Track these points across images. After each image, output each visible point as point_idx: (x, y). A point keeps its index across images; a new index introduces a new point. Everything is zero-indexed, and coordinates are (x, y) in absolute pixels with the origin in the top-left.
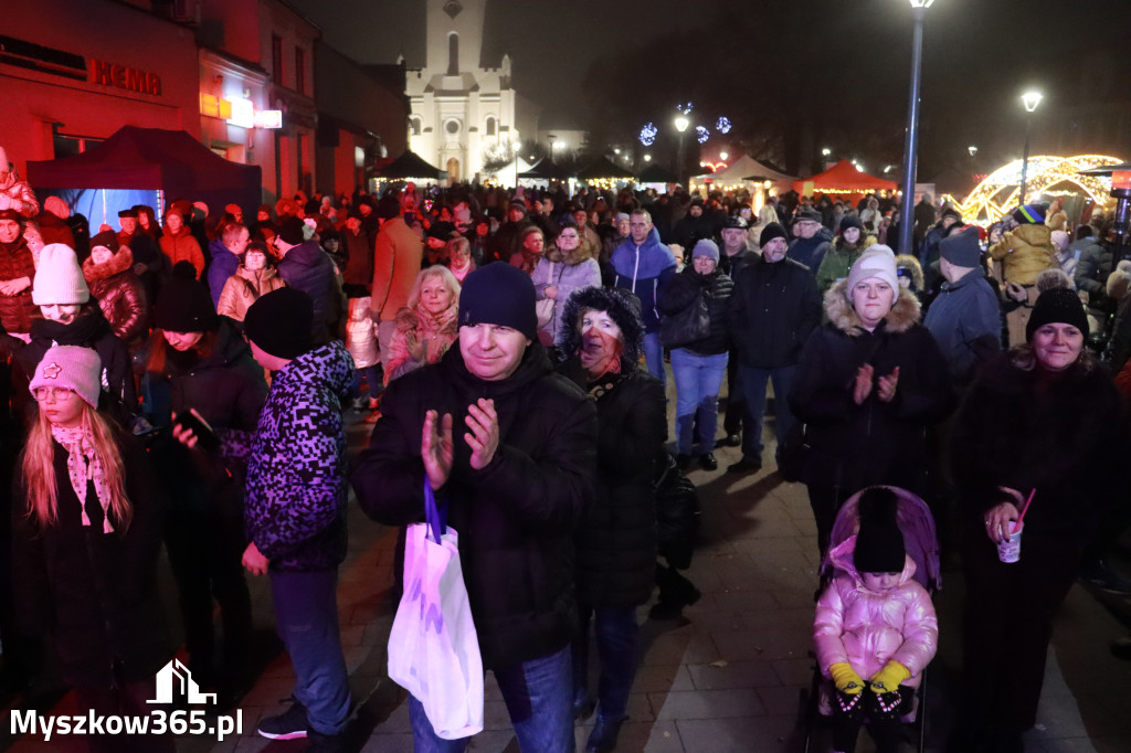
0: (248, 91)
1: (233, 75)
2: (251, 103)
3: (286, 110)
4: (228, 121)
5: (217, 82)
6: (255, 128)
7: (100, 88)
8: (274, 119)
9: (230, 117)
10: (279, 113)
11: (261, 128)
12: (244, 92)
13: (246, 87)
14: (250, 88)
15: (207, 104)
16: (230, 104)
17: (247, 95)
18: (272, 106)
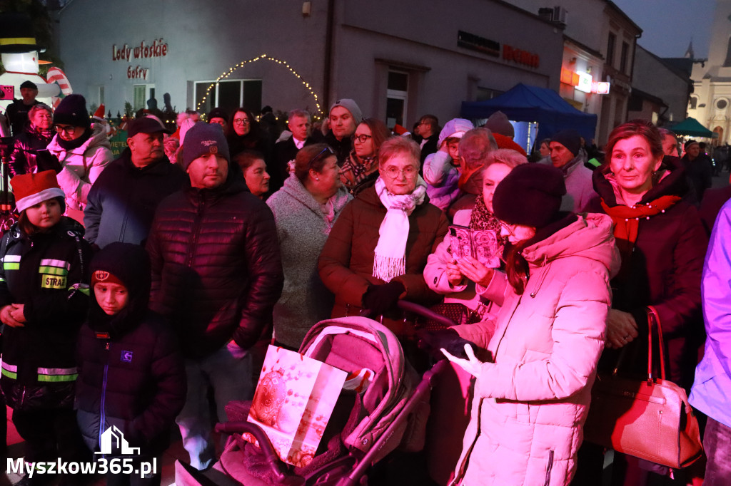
0: (590, 69)
1: (583, 58)
2: (590, 77)
3: (612, 82)
4: (576, 87)
5: (573, 62)
6: (591, 93)
7: (506, 62)
8: (604, 88)
9: (577, 85)
10: (609, 84)
11: (595, 94)
12: (588, 70)
13: (590, 67)
14: (591, 67)
15: (565, 75)
16: (579, 76)
17: (589, 72)
18: (604, 79)
